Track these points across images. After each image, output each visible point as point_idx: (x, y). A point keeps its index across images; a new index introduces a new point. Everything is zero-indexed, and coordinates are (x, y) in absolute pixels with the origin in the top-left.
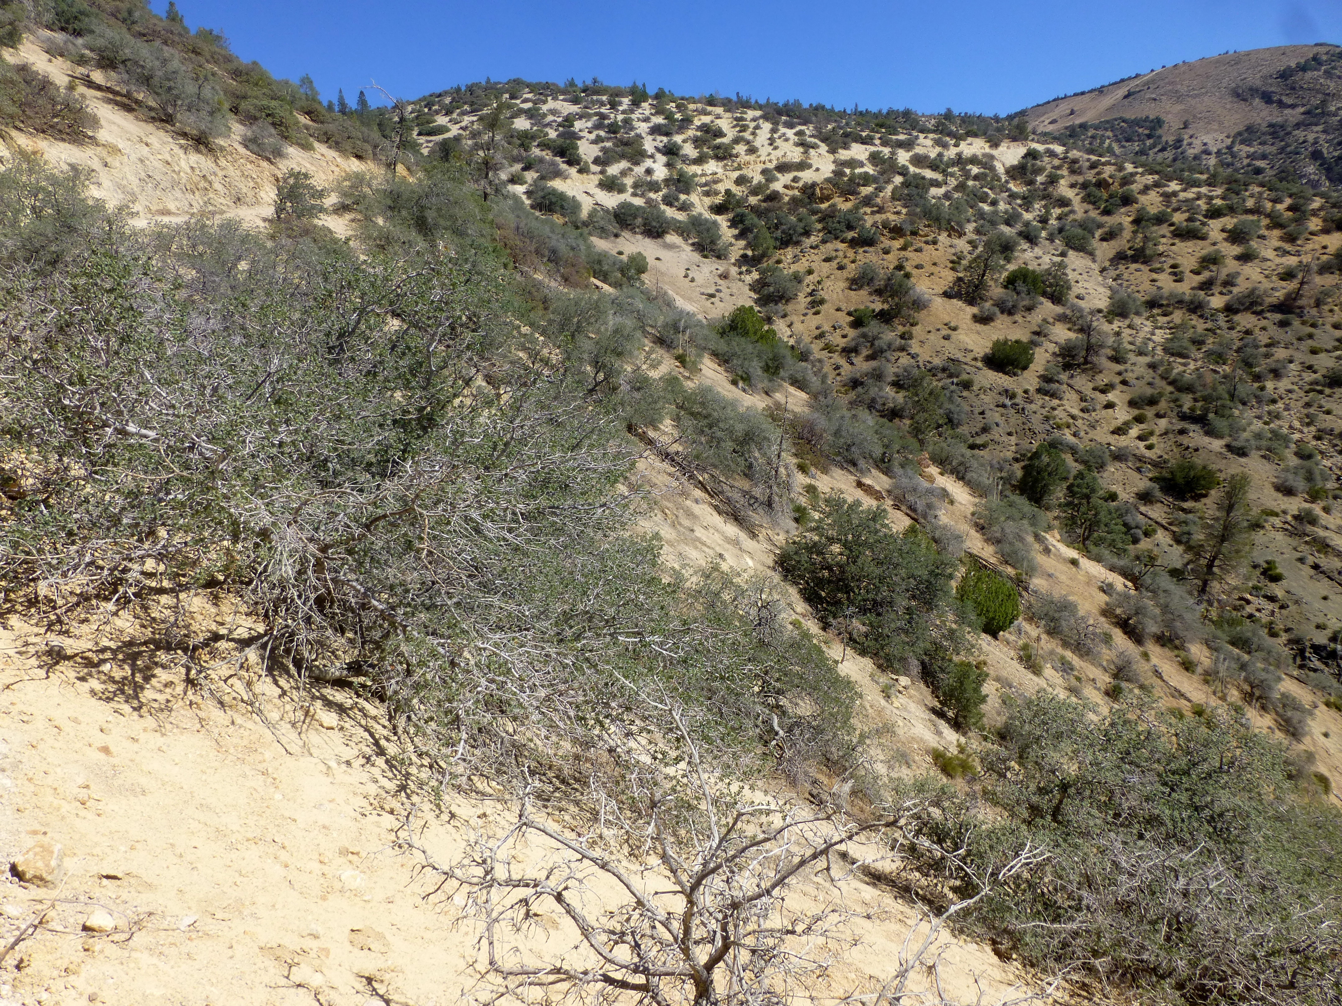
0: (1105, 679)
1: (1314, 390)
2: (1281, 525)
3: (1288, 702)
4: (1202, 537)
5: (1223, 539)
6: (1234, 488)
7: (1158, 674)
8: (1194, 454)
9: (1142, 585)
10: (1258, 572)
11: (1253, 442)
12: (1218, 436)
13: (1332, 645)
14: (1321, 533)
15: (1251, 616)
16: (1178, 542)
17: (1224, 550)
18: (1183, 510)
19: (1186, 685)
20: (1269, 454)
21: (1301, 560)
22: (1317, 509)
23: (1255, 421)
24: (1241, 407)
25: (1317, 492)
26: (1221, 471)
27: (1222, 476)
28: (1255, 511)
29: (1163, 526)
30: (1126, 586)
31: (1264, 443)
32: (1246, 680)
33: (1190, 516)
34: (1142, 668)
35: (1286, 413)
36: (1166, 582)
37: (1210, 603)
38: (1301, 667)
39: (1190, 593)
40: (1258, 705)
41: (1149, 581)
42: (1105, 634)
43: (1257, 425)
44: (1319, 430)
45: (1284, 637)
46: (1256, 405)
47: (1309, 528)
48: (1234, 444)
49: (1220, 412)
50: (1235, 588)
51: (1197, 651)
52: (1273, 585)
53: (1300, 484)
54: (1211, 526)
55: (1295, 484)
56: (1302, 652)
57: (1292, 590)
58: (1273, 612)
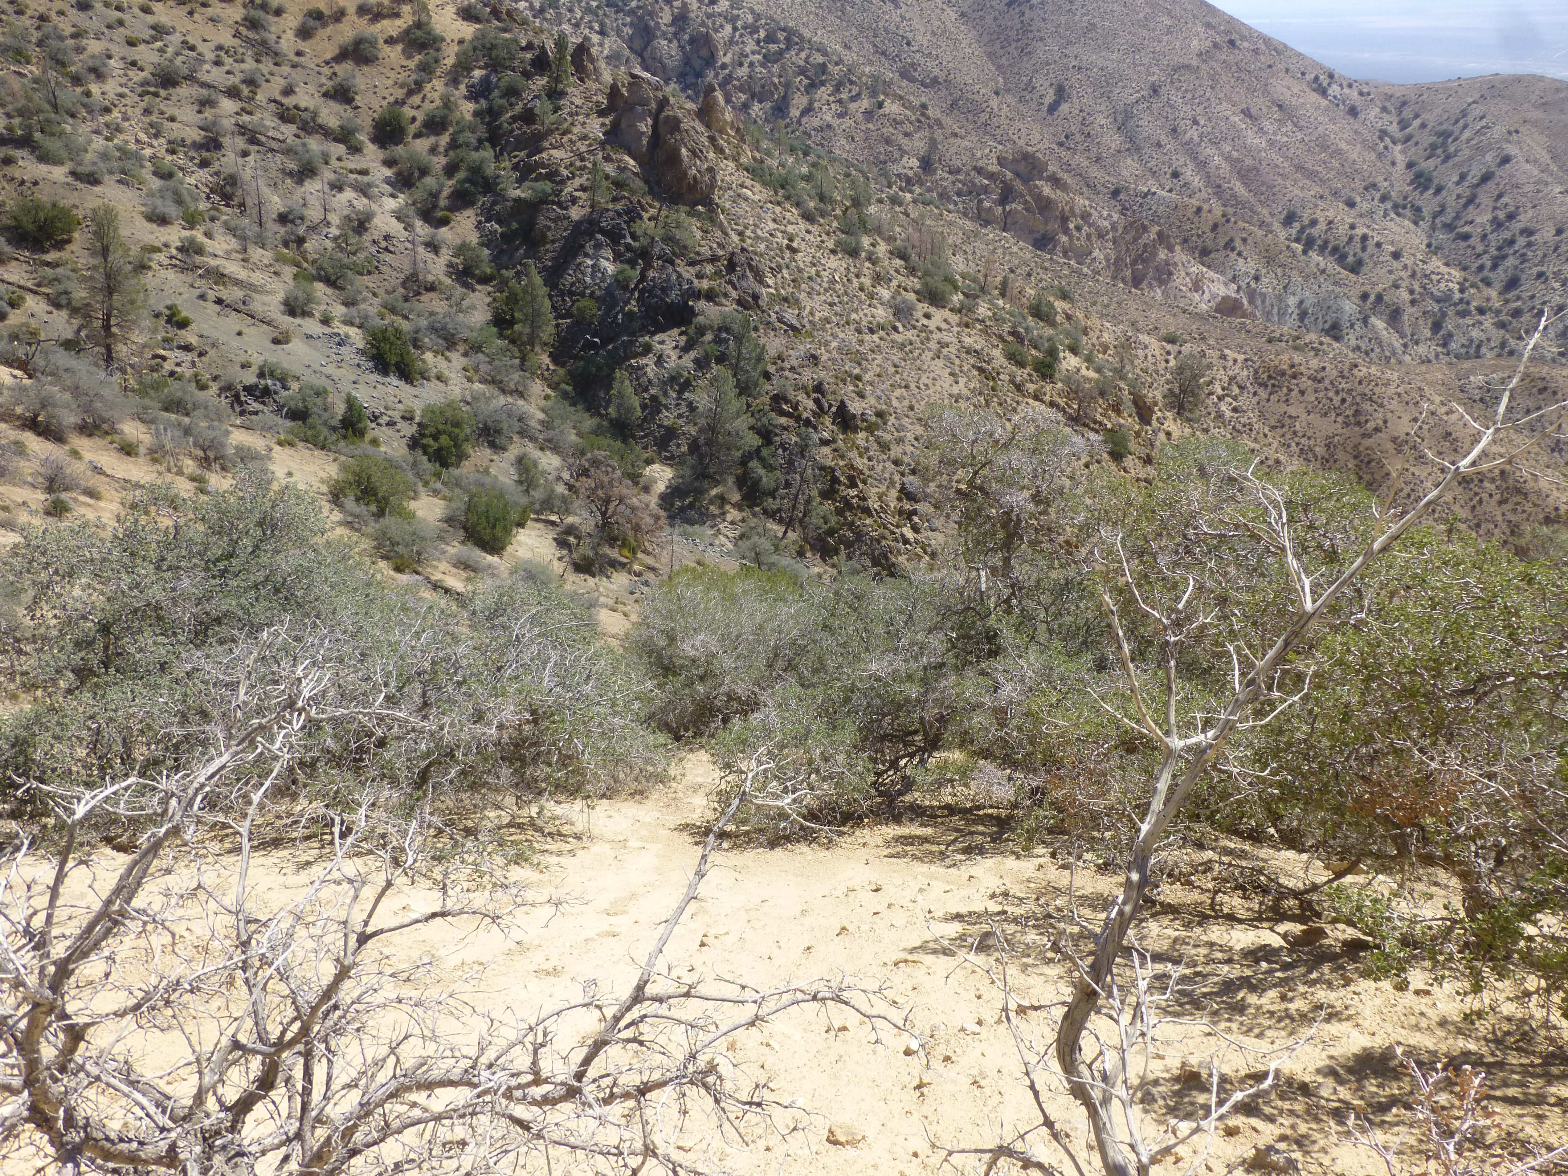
0: (38, 498)
1: (148, 93)
2: (167, 262)
3: (245, 455)
4: (84, 294)
5: (110, 290)
6: (100, 225)
7: (98, 470)
8: (35, 189)
9: (34, 370)
10: (162, 321)
11: (101, 165)
12: (58, 162)
13: (262, 382)
14: (213, 262)
15: (172, 374)
16: (58, 306)
17: (116, 304)
18: (48, 264)
19: (134, 472)
20: (126, 179)
21: (202, 297)
22: (198, 235)
23: (94, 136)
24: (70, 121)
25: (193, 216)
26: (76, 207)
27: (80, 213)
28: (135, 251)
29: (31, 291)
30: (15, 377)
31: (115, 165)
32: (195, 445)
33: (60, 270)
34: (76, 469)
35: (126, 124)
36: (62, 359)
37: (124, 372)
38: (242, 413)
39: (96, 364)
40: (218, 467)
41: (42, 363)
42: (16, 443)
43: (99, 143)
44: (169, 142)
45: (214, 388)
46: (89, 117)
47: (198, 259)
48: (80, 169)
49: (47, 129)
50: (145, 346)
51: (132, 430)
52: (183, 332)
53: (172, 210)
54: (91, 278)
55: (166, 210)
56: (237, 397)
57: (205, 333)
58: (193, 363)
